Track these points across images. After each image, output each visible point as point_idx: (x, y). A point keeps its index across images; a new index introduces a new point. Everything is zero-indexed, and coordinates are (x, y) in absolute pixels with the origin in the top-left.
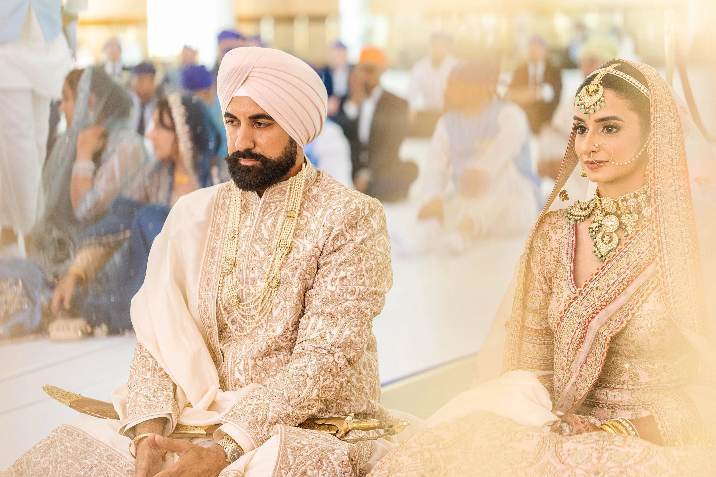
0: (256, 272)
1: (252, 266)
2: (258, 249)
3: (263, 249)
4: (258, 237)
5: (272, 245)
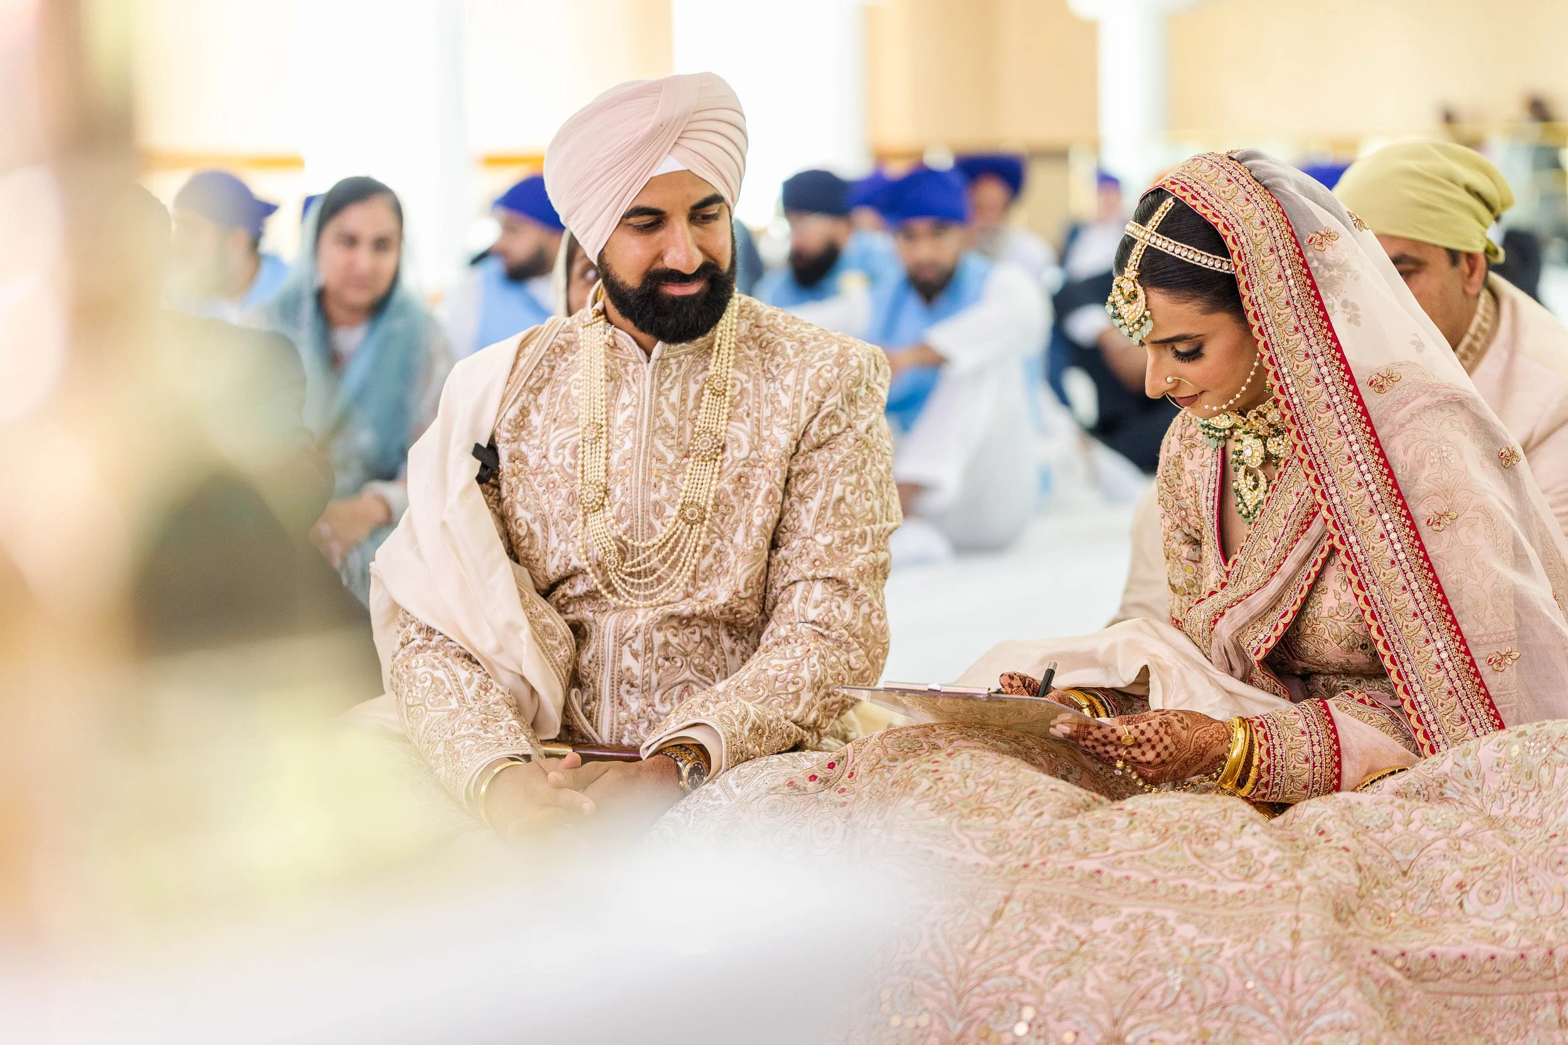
0: (664, 489)
1: (654, 480)
2: (662, 448)
3: (670, 447)
4: (658, 425)
5: (685, 439)
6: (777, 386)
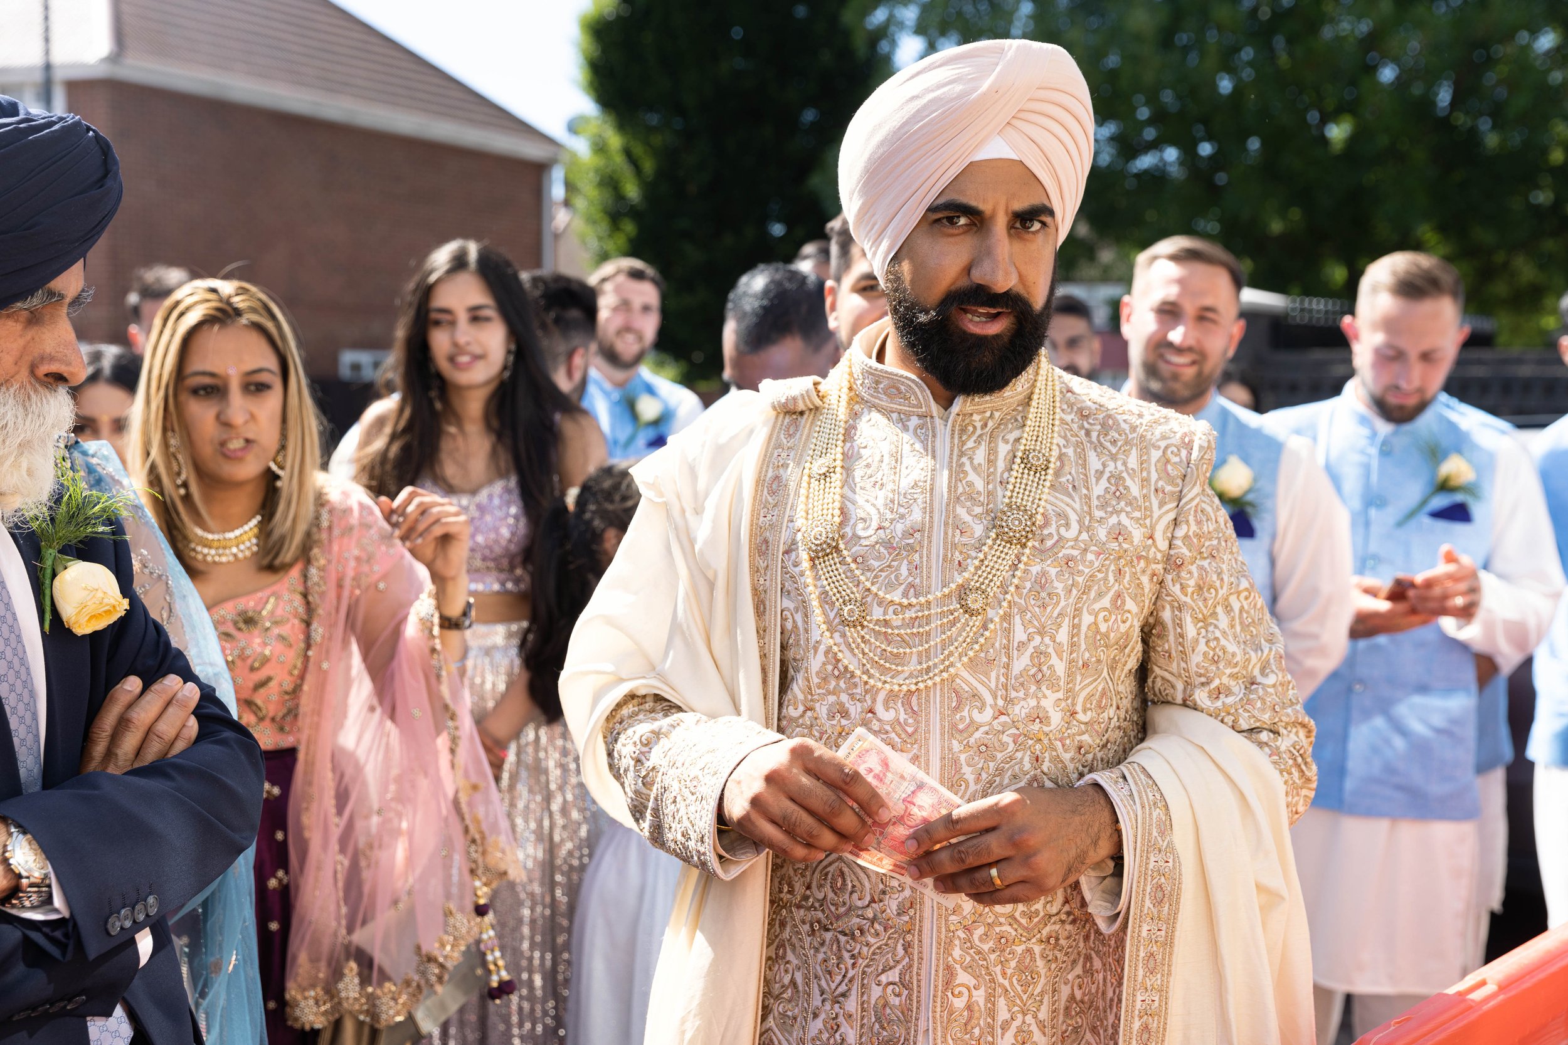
3: (978, 516)
6: (1120, 467)
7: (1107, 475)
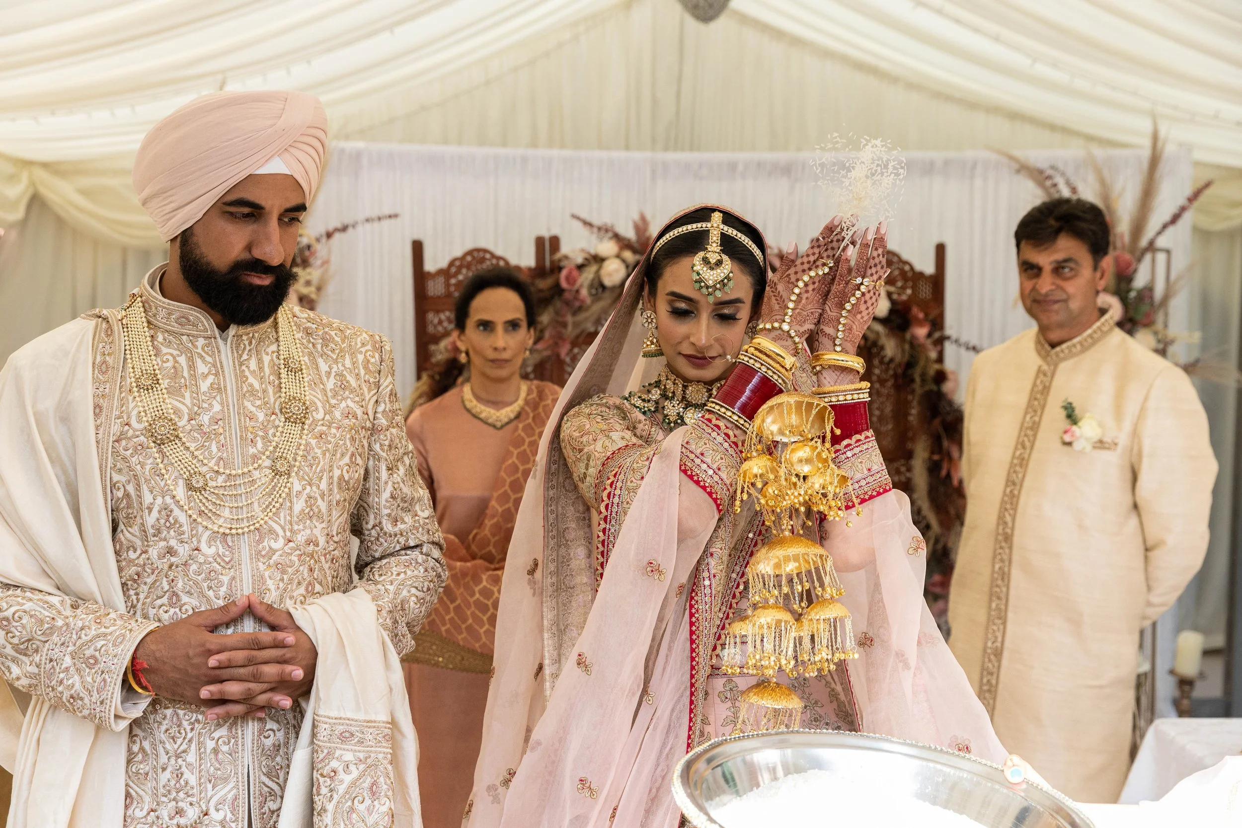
4: (245, 389)
6: (341, 368)
7: (333, 374)
